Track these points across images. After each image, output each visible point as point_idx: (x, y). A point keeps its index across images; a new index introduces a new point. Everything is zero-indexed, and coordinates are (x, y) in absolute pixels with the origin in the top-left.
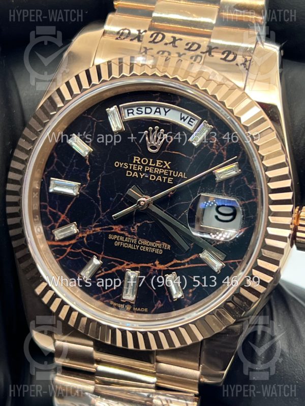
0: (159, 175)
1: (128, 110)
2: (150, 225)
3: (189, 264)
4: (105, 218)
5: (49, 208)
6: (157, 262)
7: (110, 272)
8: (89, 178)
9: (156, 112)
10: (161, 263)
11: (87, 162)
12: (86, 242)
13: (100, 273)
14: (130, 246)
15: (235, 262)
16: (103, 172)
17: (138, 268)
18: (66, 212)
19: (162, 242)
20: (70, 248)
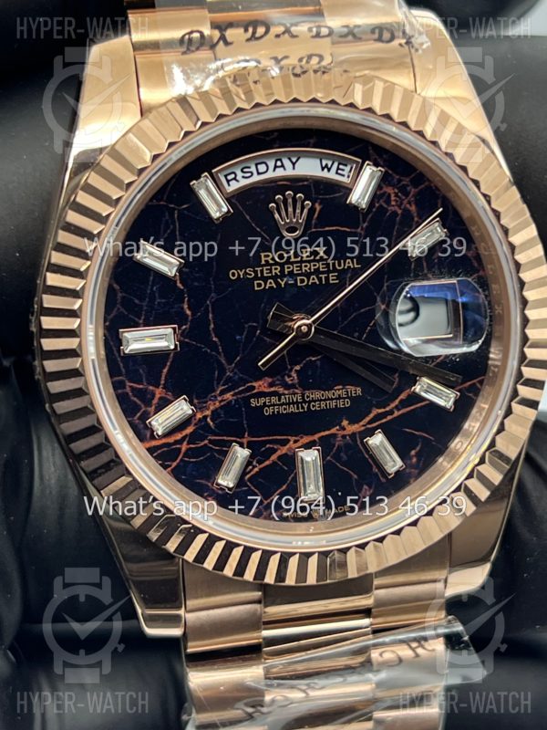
0: (311, 274)
1: (226, 176)
2: (318, 363)
3: (399, 410)
4: (235, 373)
5: (128, 384)
6: (345, 423)
7: (267, 463)
8: (188, 312)
9: (276, 167)
10: (352, 422)
11: (179, 285)
12: (211, 423)
13: (251, 470)
14: (293, 409)
15: (474, 384)
16: (213, 295)
17: (315, 441)
18: (162, 382)
19: (344, 385)
20: (185, 443)
